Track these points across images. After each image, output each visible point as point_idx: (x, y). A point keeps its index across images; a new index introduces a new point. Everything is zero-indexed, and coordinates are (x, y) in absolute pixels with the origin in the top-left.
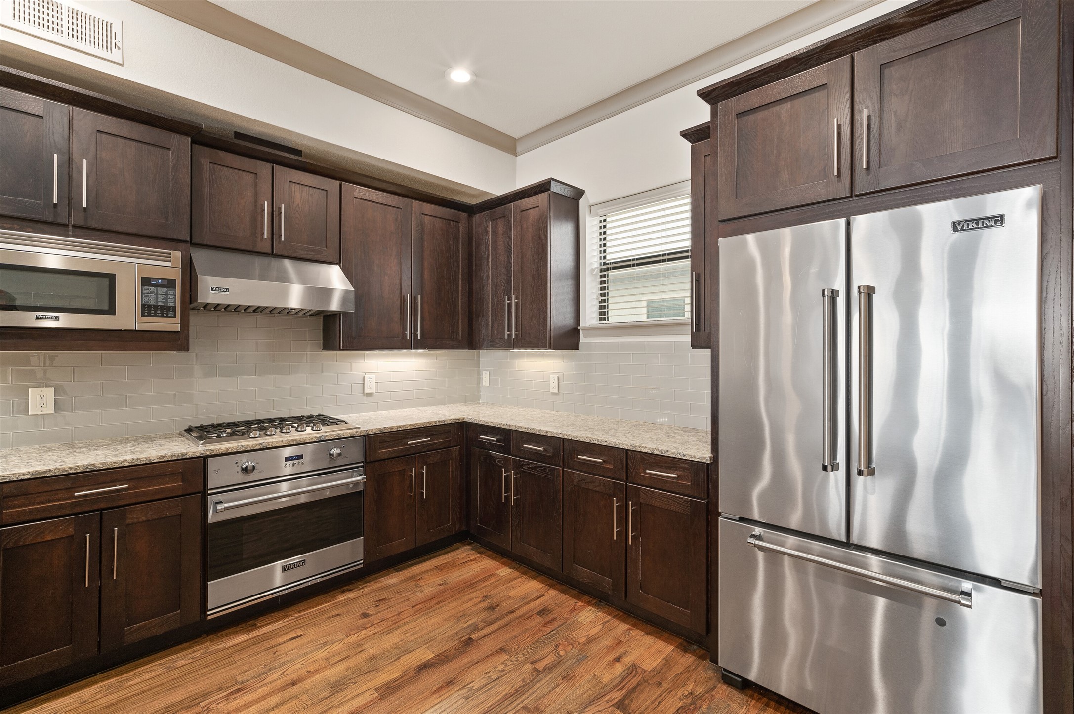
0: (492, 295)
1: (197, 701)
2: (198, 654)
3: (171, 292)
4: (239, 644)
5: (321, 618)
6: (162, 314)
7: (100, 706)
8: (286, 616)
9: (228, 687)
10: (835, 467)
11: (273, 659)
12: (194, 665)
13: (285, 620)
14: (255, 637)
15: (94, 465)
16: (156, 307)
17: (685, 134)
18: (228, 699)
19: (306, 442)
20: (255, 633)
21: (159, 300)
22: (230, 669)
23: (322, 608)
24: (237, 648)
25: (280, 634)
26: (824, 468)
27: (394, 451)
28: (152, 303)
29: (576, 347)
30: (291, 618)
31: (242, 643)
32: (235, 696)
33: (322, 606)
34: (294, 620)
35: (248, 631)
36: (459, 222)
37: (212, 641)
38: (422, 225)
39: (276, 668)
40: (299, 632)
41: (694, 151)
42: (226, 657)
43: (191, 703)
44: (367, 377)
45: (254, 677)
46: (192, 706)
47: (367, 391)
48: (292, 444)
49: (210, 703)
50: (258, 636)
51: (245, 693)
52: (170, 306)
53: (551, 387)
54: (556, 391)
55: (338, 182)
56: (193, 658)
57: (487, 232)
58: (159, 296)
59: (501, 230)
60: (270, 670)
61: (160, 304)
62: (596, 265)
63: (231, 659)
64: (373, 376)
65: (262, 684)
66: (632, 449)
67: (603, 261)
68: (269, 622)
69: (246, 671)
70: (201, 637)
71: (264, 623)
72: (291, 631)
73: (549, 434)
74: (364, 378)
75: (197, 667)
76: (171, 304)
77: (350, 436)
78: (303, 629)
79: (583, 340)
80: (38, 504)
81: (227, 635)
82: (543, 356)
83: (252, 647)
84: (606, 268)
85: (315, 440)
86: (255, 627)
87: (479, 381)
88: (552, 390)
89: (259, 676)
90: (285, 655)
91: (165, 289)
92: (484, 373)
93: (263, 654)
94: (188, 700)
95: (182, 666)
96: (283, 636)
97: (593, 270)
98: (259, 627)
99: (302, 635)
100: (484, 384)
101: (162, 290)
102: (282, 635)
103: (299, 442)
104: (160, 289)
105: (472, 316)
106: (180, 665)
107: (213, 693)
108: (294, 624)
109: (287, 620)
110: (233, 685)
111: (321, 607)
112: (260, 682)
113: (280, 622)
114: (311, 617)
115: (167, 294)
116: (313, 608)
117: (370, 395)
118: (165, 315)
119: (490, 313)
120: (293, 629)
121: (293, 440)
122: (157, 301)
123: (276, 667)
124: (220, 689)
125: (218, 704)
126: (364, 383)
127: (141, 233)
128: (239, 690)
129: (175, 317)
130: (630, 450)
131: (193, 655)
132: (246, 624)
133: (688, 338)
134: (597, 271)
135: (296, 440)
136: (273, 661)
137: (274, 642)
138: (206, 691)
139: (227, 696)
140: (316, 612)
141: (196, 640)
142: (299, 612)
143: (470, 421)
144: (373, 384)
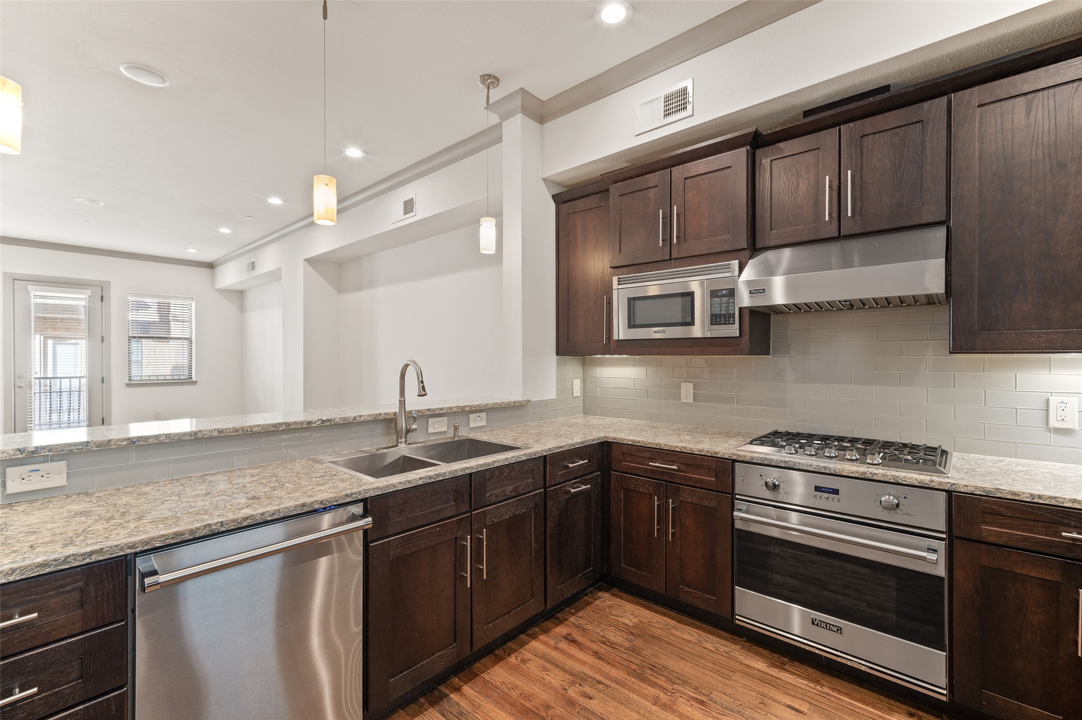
1: (677, 681)
2: (722, 649)
3: (731, 301)
4: (753, 668)
5: (843, 716)
6: (725, 321)
7: (650, 632)
8: (817, 682)
9: (701, 693)
11: (753, 706)
12: (711, 654)
13: (811, 684)
14: (769, 674)
15: (660, 444)
16: (720, 315)
18: (689, 700)
19: (843, 474)
20: (774, 672)
21: (723, 309)
22: (720, 681)
23: (859, 708)
24: (747, 670)
25: (789, 691)
27: (1026, 539)
28: (718, 312)
30: (818, 688)
31: (755, 669)
32: (694, 703)
33: (864, 706)
34: (818, 692)
35: (773, 665)
37: (743, 648)
39: (743, 717)
40: (804, 708)
42: (732, 669)
43: (673, 678)
44: (1054, 401)
45: (721, 705)
46: (671, 681)
47: (1055, 424)
48: (824, 471)
49: (679, 691)
50: (772, 676)
51: (702, 709)
52: (731, 314)
56: (717, 649)
58: (723, 305)
60: (739, 712)
61: (723, 312)
63: (732, 674)
64: (1072, 400)
65: (718, 717)
68: (797, 672)
69: (725, 694)
70: (742, 638)
71: (792, 670)
72: (799, 699)
74: (1048, 402)
75: (710, 658)
76: (731, 312)
77: (917, 484)
78: (812, 707)
80: (637, 464)
81: (756, 653)
83: (755, 680)
85: (857, 476)
86: (781, 667)
89: (725, 708)
90: (764, 713)
91: (727, 298)
93: (753, 694)
94: (675, 675)
95: (705, 648)
96: (788, 697)
98: (786, 670)
99: (802, 713)
101: (724, 299)
102: (789, 694)
103: (833, 472)
104: (723, 298)
106: (705, 647)
107: (689, 687)
108: (811, 695)
109: (813, 685)
110: (704, 695)
111: (861, 705)
112: (719, 714)
113: (804, 682)
114: (837, 706)
115: (728, 303)
116: (852, 699)
117: (1065, 432)
118: (727, 322)
120: (805, 698)
121: (825, 468)
122: (721, 310)
123: (745, 716)
124: (696, 688)
125: (681, 697)
126: (1047, 411)
127: (713, 251)
128: (702, 703)
129: (734, 323)
131: (720, 647)
132: (779, 658)
135: (829, 468)
136: (749, 708)
137: (774, 693)
138: (689, 681)
139: (691, 698)
140: (848, 706)
141: (736, 638)
142: (833, 689)
144: (1072, 414)
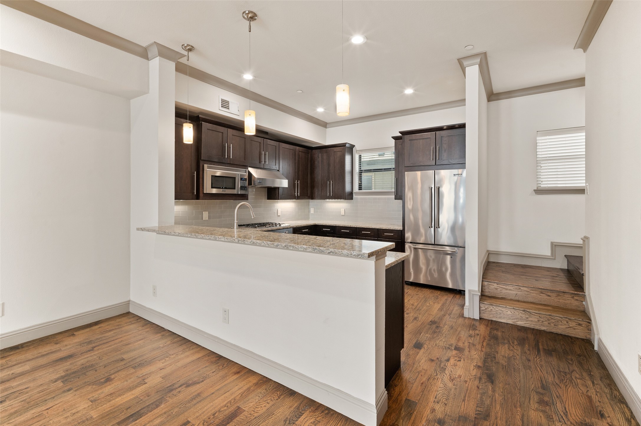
0: (321, 180)
3: (246, 182)
6: (244, 189)
10: (432, 227)
17: (393, 138)
26: (430, 227)
28: (243, 186)
29: (352, 199)
36: (308, 153)
38: (299, 155)
41: (395, 142)
44: (278, 209)
47: (278, 215)
52: (246, 187)
53: (342, 213)
54: (344, 214)
55: (278, 143)
57: (319, 157)
58: (244, 183)
59: (325, 157)
62: (358, 171)
64: (280, 209)
66: (380, 228)
67: (360, 170)
73: (351, 226)
79: (354, 196)
82: (339, 202)
84: (361, 172)
87: (309, 211)
88: (342, 214)
92: (311, 208)
97: (357, 172)
100: (311, 213)
101: (244, 181)
105: (313, 187)
117: (279, 216)
119: (320, 186)
126: (277, 212)
127: (240, 164)
129: (246, 190)
130: (379, 229)
133: (394, 196)
134: (358, 173)
143: (319, 224)
144: (280, 212)
